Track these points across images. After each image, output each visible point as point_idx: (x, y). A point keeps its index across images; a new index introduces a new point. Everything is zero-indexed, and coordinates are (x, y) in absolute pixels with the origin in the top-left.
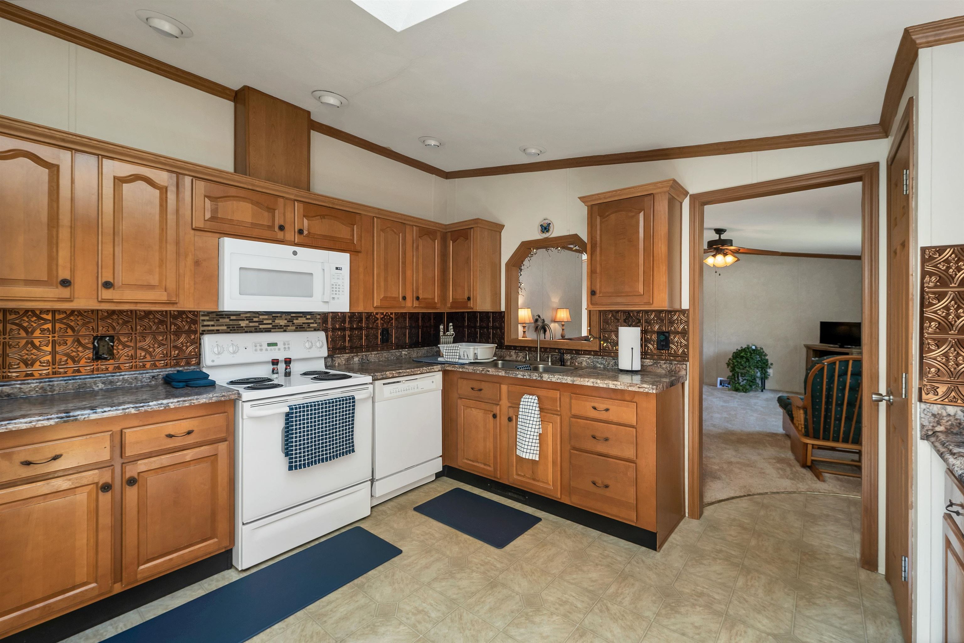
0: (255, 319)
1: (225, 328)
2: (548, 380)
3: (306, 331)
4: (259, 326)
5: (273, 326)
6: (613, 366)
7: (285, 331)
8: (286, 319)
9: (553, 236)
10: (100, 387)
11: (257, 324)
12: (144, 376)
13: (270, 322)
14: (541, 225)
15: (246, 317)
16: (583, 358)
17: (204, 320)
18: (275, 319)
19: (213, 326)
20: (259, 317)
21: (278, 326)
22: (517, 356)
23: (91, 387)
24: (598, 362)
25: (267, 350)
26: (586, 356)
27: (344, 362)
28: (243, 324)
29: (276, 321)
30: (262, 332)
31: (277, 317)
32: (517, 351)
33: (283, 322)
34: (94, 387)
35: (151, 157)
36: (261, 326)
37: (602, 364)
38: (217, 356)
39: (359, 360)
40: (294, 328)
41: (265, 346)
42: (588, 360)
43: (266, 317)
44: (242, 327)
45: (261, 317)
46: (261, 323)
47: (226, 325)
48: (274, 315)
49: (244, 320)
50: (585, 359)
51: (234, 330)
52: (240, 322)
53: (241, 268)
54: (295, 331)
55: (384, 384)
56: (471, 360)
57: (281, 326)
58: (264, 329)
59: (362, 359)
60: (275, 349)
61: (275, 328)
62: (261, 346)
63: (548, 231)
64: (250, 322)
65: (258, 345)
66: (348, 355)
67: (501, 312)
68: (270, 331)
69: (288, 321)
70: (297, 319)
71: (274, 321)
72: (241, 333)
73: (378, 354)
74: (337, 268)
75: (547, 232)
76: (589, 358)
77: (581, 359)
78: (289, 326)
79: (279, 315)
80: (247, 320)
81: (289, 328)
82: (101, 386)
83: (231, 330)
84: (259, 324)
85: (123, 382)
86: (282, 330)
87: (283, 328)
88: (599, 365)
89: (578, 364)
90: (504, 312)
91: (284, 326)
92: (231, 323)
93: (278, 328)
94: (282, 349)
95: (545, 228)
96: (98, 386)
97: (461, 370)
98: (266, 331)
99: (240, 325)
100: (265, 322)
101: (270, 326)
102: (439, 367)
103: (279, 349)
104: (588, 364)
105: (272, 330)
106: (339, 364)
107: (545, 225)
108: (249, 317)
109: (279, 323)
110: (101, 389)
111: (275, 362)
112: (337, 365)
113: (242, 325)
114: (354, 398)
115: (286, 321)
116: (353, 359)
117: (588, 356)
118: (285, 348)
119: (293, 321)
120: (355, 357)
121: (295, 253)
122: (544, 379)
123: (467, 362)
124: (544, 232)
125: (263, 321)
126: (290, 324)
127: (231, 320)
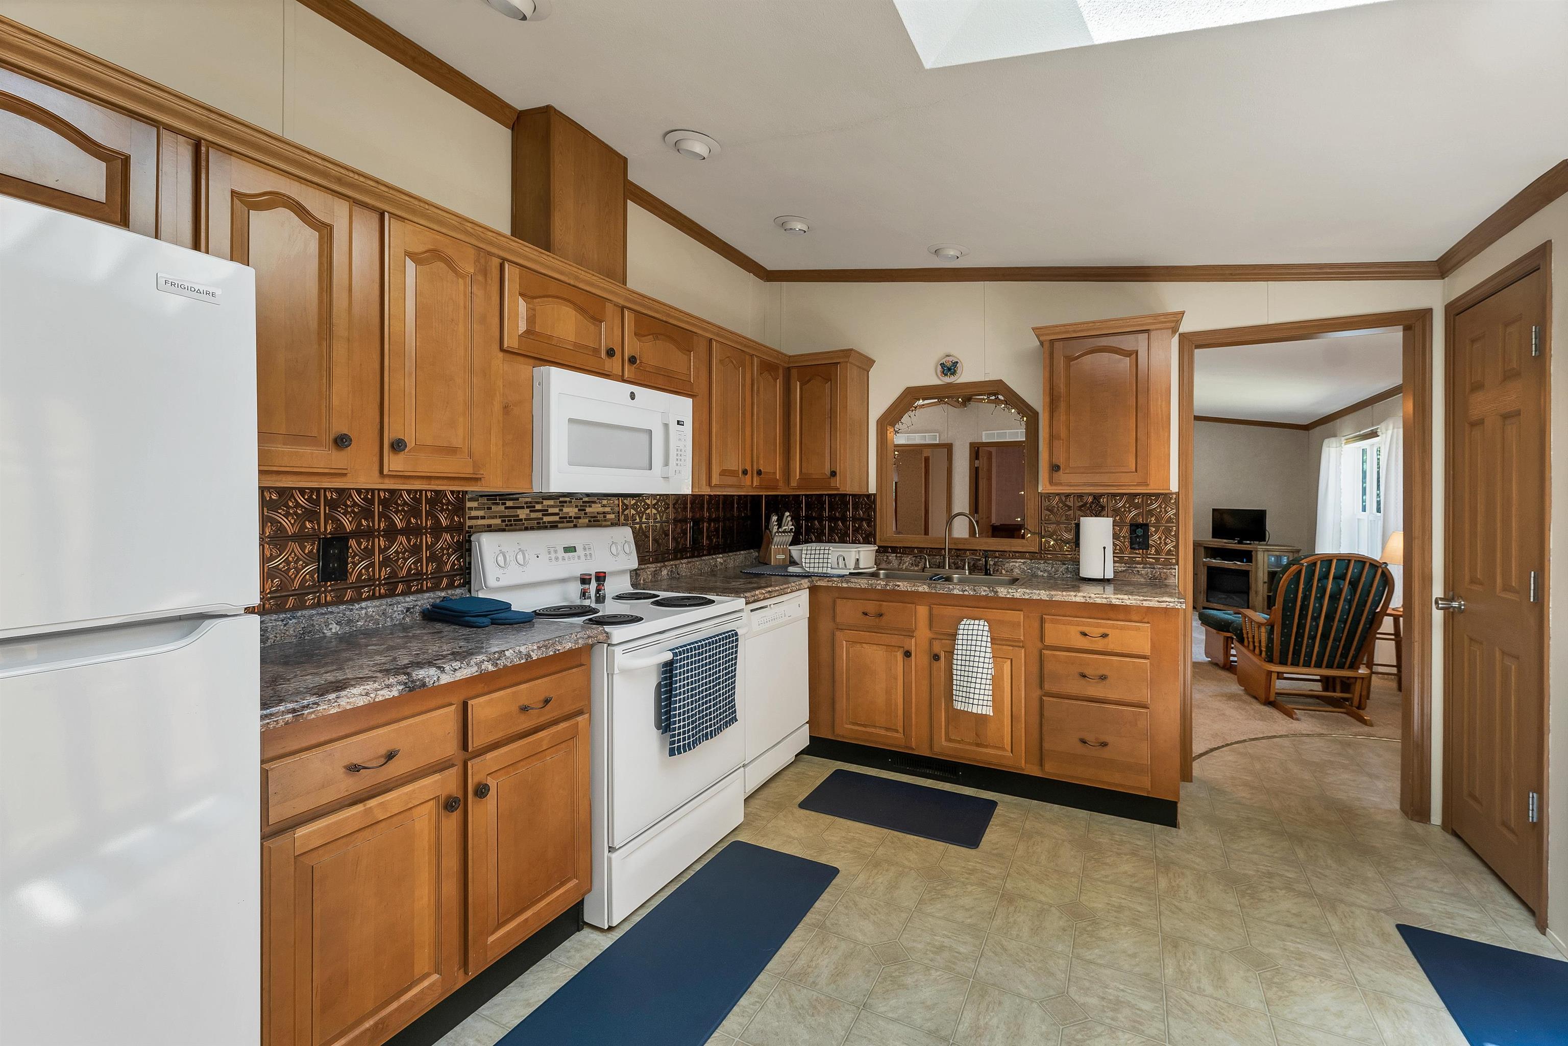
0: (538, 507)
1: (498, 521)
2: (1008, 596)
3: (600, 526)
4: (542, 519)
5: (560, 518)
6: (1063, 574)
7: (575, 526)
8: (577, 506)
9: (959, 381)
10: (334, 631)
11: (539, 515)
12: (395, 609)
13: (556, 510)
14: (941, 364)
15: (526, 503)
16: (1014, 564)
17: (470, 509)
18: (563, 506)
19: (483, 518)
20: (542, 503)
21: (566, 518)
22: (900, 563)
23: (321, 631)
24: (1038, 569)
25: (564, 559)
26: (1019, 560)
27: (650, 577)
28: (523, 514)
29: (565, 510)
30: (546, 528)
31: (565, 502)
32: (898, 555)
33: (571, 511)
34: (325, 631)
35: (454, 221)
36: (546, 519)
37: (1045, 571)
38: (502, 571)
39: (668, 574)
40: (587, 521)
41: (561, 553)
42: (1023, 566)
43: (551, 502)
44: (521, 520)
45: (546, 503)
46: (545, 512)
47: (500, 517)
48: (561, 499)
49: (522, 508)
50: (1017, 565)
51: (511, 525)
52: (519, 512)
53: (571, 421)
54: (588, 526)
55: (752, 611)
56: (850, 569)
57: (570, 517)
58: (549, 522)
60: (574, 558)
61: (563, 522)
62: (556, 552)
63: (954, 373)
64: (531, 511)
65: (552, 550)
66: (653, 565)
67: (869, 496)
68: (556, 527)
69: (579, 510)
70: (590, 506)
71: (562, 510)
72: (520, 530)
73: (689, 562)
74: (678, 423)
75: (951, 374)
76: (1024, 563)
77: (1011, 564)
78: (580, 518)
79: (568, 499)
80: (528, 507)
81: (580, 521)
82: (335, 628)
83: (507, 525)
84: (543, 515)
85: (366, 621)
86: (572, 524)
87: (572, 522)
88: (1041, 574)
89: (1006, 572)
90: (875, 495)
91: (575, 518)
92: (507, 512)
93: (568, 522)
94: (583, 557)
95: (949, 369)
96: (331, 629)
97: (845, 585)
98: (552, 527)
99: (518, 516)
100: (551, 511)
101: (556, 518)
102: (805, 583)
103: (579, 557)
104: (1023, 571)
105: (560, 525)
107: (949, 365)
108: (530, 502)
109: (568, 513)
111: (585, 580)
112: (642, 582)
113: (521, 517)
114: (736, 634)
115: (576, 510)
116: (661, 572)
117: (1022, 561)
118: (586, 555)
119: (585, 510)
120: (663, 569)
121: (632, 396)
122: (1000, 595)
123: (847, 572)
124: (946, 375)
125: (547, 510)
126: (582, 514)
127: (506, 508)
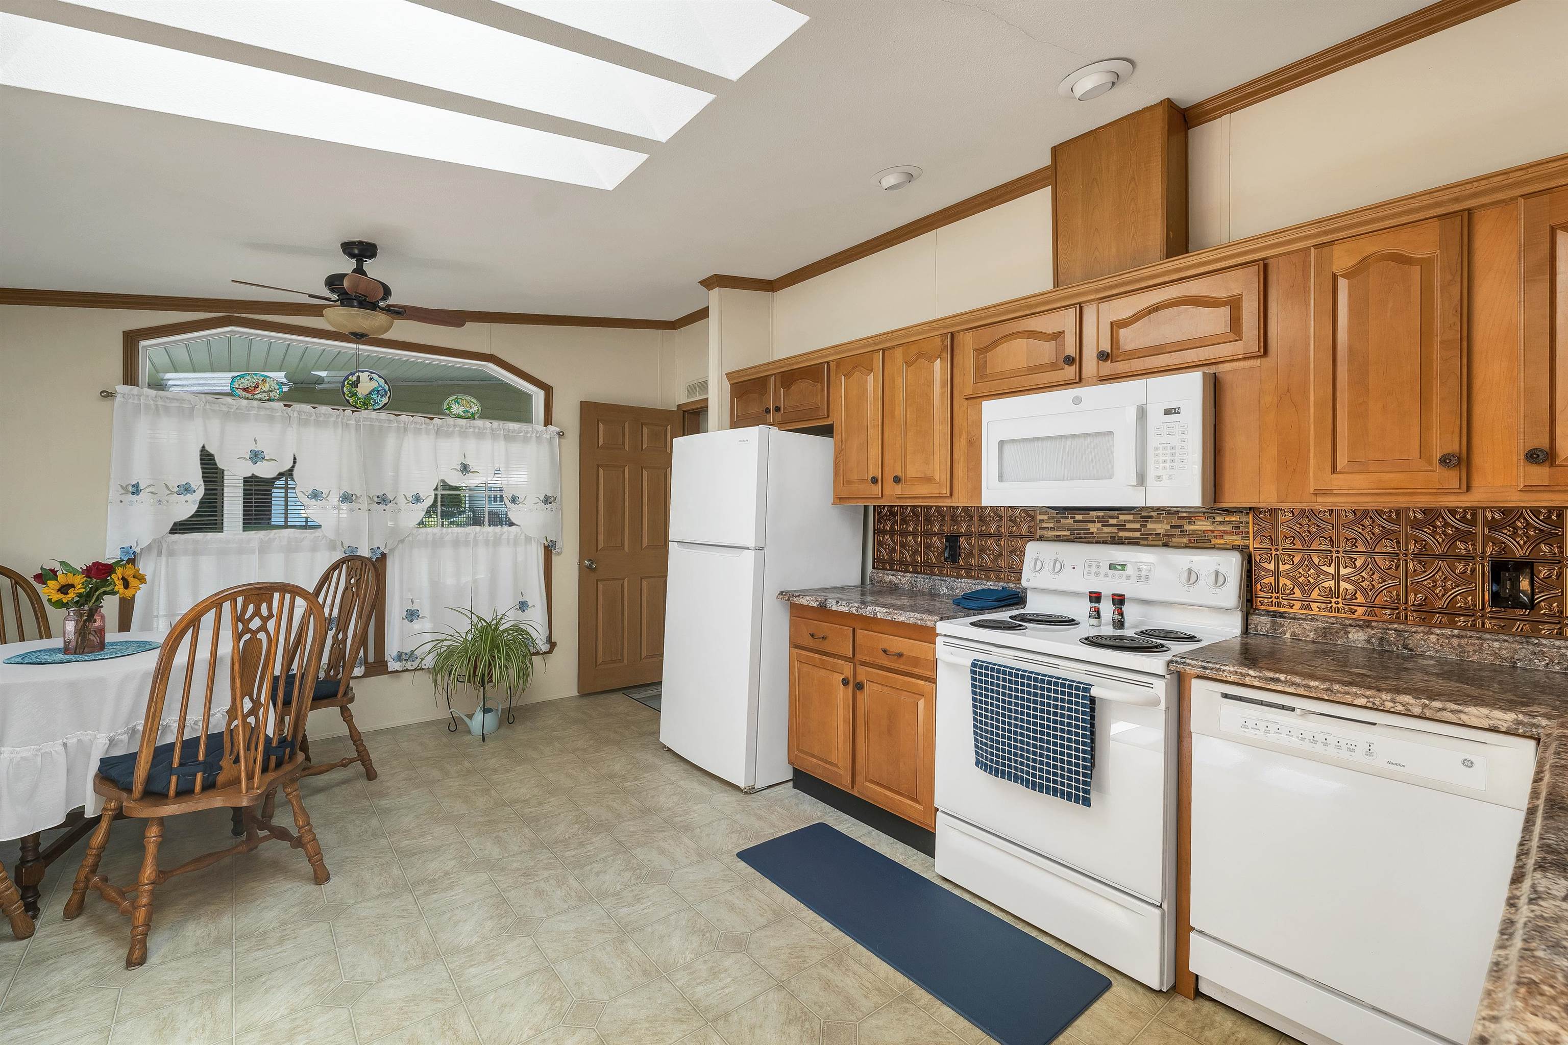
0: (1112, 521)
1: (1068, 533)
4: (1117, 534)
5: (1142, 534)
7: (1166, 545)
8: (1167, 522)
11: (1114, 529)
13: (1138, 526)
15: (1098, 517)
17: (1041, 521)
18: (1147, 521)
19: (1052, 529)
20: (1118, 518)
21: (1151, 534)
23: (938, 590)
25: (1106, 575)
27: (1312, 635)
28: (1093, 528)
29: (1150, 526)
30: (1123, 543)
31: (1151, 517)
33: (1161, 528)
36: (1122, 534)
38: (1034, 574)
39: (1368, 641)
40: (1185, 540)
41: (1102, 568)
43: (1130, 517)
44: (1092, 533)
45: (1122, 517)
46: (1121, 527)
47: (1069, 529)
48: (1144, 514)
49: (1094, 522)
51: (1081, 538)
52: (1090, 525)
53: (1003, 442)
55: (1226, 696)
57: (1159, 535)
58: (1126, 538)
59: (1382, 639)
60: (1120, 577)
61: (1147, 539)
62: (1098, 567)
64: (1103, 525)
65: (1094, 564)
68: (1137, 544)
69: (1171, 527)
71: (1145, 526)
72: (1089, 543)
74: (1168, 412)
78: (1173, 536)
79: (1154, 514)
80: (1099, 521)
82: (945, 590)
83: (1076, 537)
84: (1118, 530)
86: (1160, 543)
87: (1162, 540)
92: (1077, 526)
93: (1153, 540)
94: (1134, 578)
98: (1129, 544)
99: (1089, 530)
100: (1128, 526)
101: (1138, 534)
103: (1128, 577)
105: (1141, 542)
106: (1293, 635)
108: (1103, 517)
109: (1155, 529)
110: (945, 594)
111: (1096, 597)
112: (1288, 636)
113: (1091, 530)
116: (1347, 633)
118: (1139, 576)
120: (1350, 629)
121: (1077, 401)
125: (1125, 525)
126: (1178, 531)
127: (1075, 521)
